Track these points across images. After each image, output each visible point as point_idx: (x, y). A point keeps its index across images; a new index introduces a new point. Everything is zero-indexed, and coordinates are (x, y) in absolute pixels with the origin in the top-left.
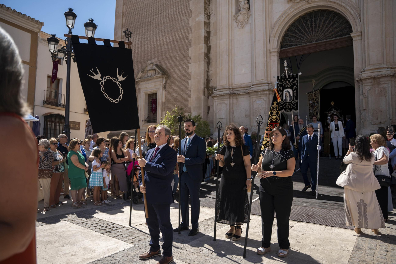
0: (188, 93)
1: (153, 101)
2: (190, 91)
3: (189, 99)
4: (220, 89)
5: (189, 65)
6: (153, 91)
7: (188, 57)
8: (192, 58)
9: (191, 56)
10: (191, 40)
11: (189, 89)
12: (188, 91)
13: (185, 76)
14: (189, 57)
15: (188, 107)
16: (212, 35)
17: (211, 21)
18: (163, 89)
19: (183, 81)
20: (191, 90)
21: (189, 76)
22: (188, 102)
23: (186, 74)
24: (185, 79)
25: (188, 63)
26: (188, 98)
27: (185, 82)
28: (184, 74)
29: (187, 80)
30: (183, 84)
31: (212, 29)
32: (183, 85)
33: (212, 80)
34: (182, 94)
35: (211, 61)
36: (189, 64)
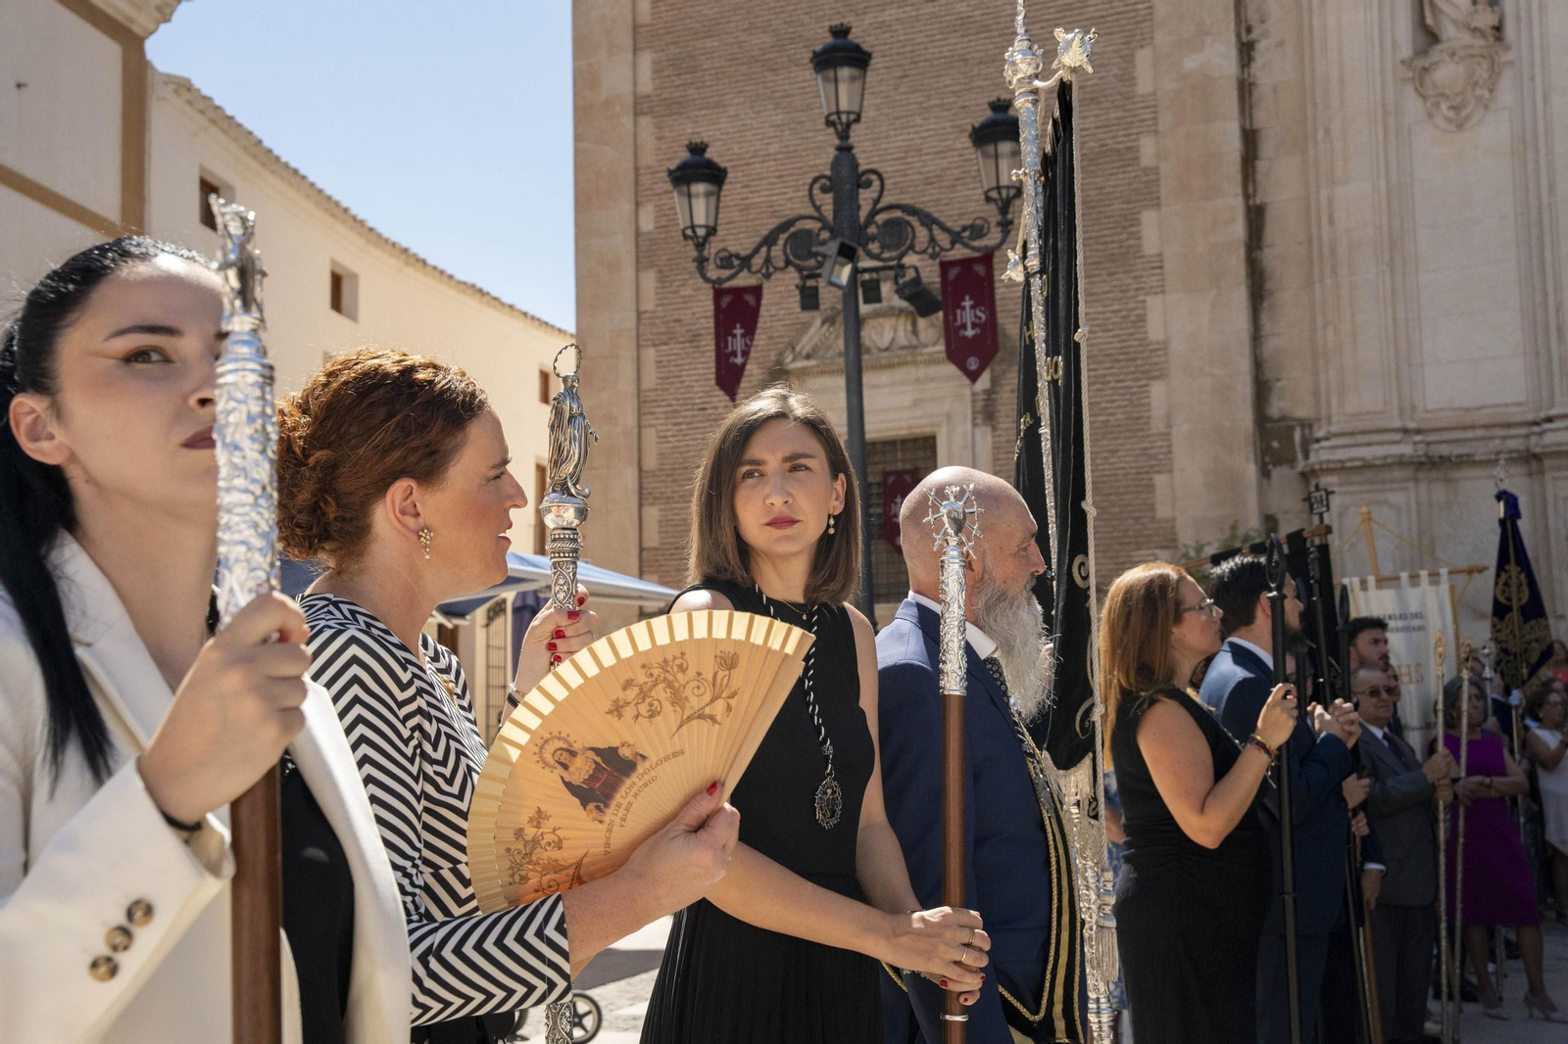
0: (1146, 449)
1: (891, 479)
2: (1159, 434)
3: (1160, 480)
4: (1351, 434)
5: (1150, 300)
6: (910, 428)
7: (1139, 261)
8: (1168, 266)
9: (1160, 255)
10: (1158, 168)
11: (1158, 425)
12: (1152, 439)
13: (1122, 357)
14: (1142, 257)
15: (1153, 519)
16: (1267, 148)
17: (1258, 74)
18: (979, 421)
19: (1113, 385)
20: (1169, 434)
21: (1151, 358)
22: (1153, 492)
23: (1130, 347)
24: (1127, 374)
25: (1140, 292)
26: (1148, 473)
27: (1124, 388)
28: (1118, 345)
29: (1138, 379)
30: (1115, 401)
31: (1262, 118)
32: (1115, 404)
33: (1279, 384)
34: (1109, 451)
35: (1268, 285)
36: (1147, 294)
